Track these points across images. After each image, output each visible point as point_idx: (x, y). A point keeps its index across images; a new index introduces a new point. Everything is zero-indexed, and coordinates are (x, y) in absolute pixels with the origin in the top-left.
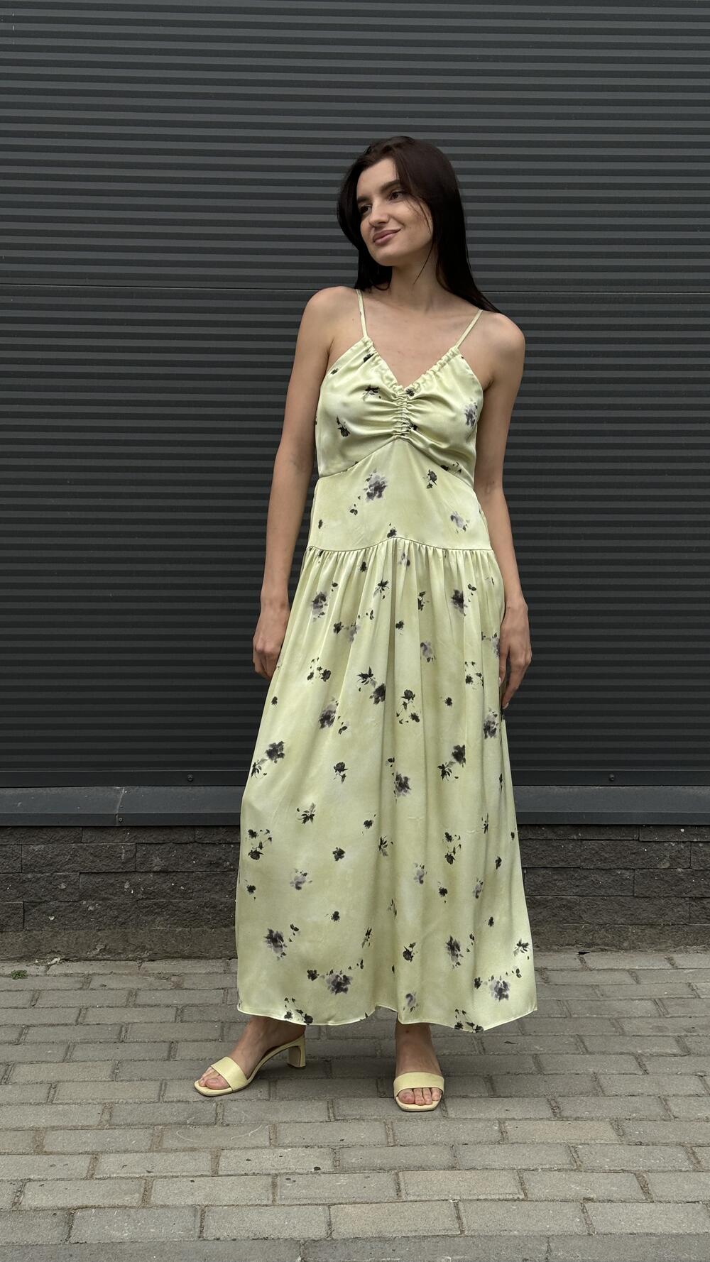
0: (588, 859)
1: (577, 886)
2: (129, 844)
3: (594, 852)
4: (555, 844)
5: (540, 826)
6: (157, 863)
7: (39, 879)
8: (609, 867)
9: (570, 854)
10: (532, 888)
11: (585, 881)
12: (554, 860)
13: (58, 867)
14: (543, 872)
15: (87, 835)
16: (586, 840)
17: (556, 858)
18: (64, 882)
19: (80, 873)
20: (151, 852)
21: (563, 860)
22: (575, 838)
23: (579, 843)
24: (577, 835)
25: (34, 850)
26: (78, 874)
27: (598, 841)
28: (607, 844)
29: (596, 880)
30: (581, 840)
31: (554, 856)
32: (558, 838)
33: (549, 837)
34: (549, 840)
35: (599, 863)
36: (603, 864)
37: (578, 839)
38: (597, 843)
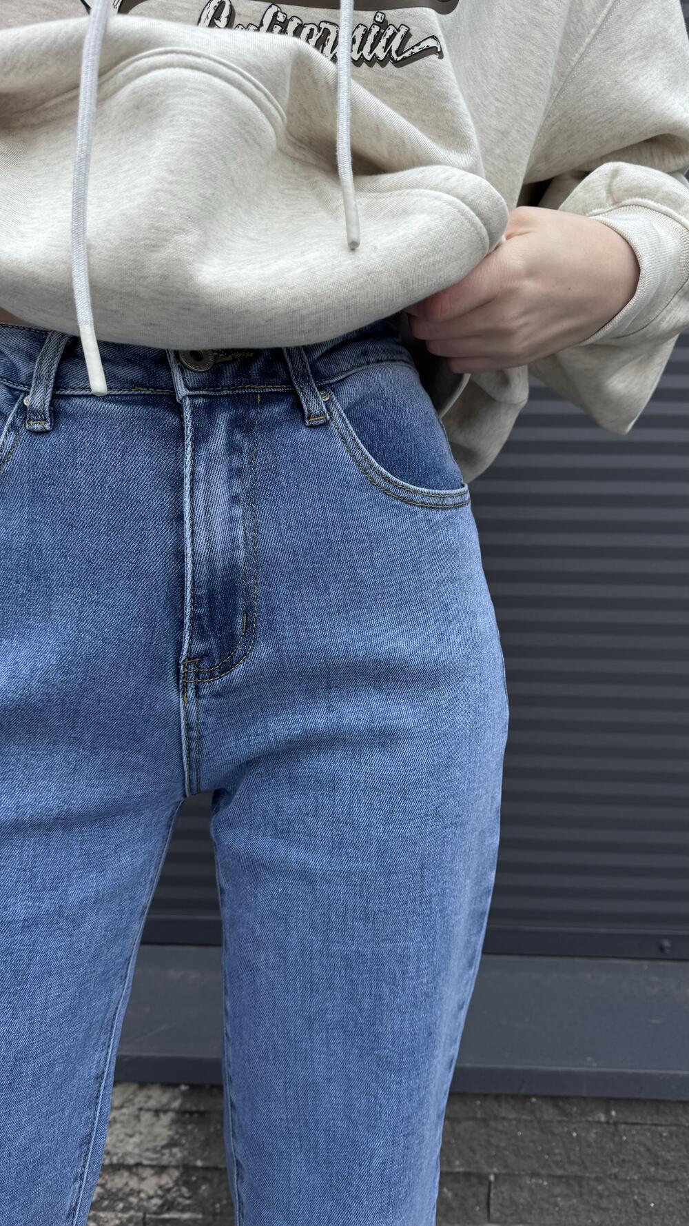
0: (629, 1161)
1: (603, 1209)
4: (557, 1130)
5: (527, 1097)
8: (673, 1178)
9: (590, 1151)
10: (507, 1211)
11: (619, 1201)
12: (557, 1163)
14: (528, 1181)
16: (626, 1123)
17: (559, 1158)
21: (572, 1163)
22: (603, 1118)
23: (611, 1129)
24: (607, 1113)
27: (653, 1128)
28: (671, 1133)
29: (644, 1200)
30: (615, 1124)
31: (555, 1154)
32: (565, 1119)
33: (546, 1117)
34: (547, 1121)
35: (653, 1169)
36: (661, 1171)
37: (607, 1123)
38: (649, 1130)
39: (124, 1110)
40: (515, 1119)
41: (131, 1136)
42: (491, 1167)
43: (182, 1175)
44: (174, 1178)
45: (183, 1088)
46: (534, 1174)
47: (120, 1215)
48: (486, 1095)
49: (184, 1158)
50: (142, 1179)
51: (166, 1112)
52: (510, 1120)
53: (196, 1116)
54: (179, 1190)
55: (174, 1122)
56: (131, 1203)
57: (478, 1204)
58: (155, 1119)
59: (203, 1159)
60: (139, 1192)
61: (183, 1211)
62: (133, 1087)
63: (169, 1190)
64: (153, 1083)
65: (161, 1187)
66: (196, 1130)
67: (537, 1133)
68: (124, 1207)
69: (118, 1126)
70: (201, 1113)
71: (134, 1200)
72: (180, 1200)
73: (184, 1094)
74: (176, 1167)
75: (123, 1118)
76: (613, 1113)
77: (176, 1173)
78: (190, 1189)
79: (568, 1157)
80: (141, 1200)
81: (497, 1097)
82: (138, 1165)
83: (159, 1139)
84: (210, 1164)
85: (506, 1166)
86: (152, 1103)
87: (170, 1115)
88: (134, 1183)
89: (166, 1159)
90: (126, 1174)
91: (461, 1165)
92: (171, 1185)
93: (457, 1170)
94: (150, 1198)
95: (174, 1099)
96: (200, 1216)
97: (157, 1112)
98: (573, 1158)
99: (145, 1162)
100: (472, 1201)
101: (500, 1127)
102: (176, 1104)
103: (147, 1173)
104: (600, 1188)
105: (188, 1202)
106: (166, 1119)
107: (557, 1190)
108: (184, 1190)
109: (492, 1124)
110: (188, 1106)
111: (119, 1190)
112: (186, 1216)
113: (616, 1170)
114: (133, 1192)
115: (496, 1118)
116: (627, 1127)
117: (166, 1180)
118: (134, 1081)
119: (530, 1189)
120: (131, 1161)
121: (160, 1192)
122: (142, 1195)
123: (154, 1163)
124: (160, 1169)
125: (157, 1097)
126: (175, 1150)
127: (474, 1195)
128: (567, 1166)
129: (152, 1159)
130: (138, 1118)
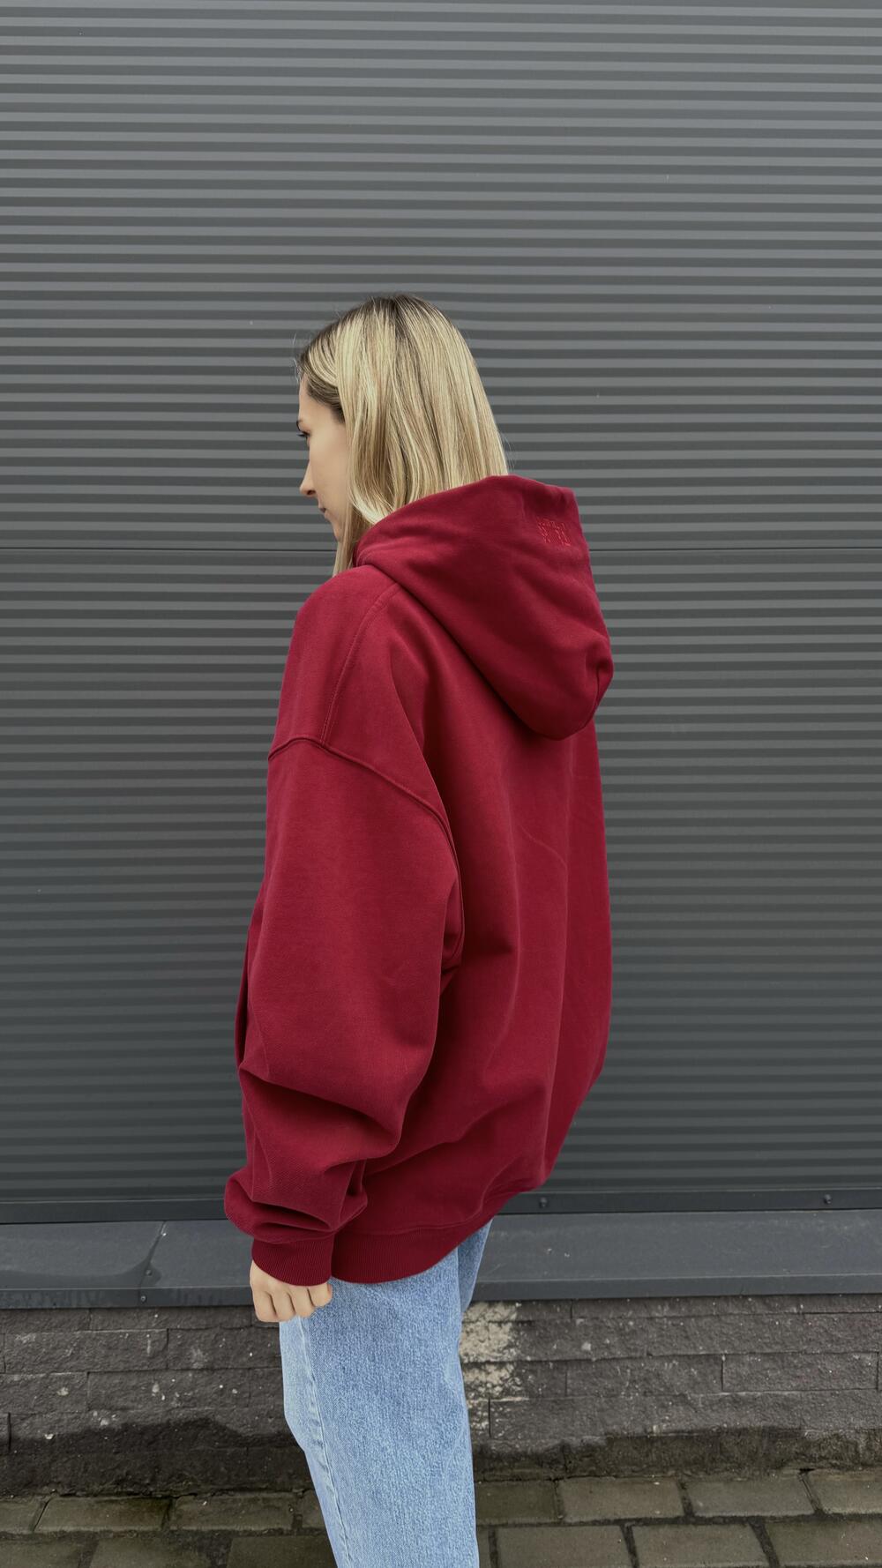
0: (814, 1340)
1: (798, 1377)
2: (157, 1331)
3: (822, 1331)
4: (766, 1321)
5: (746, 1297)
6: (197, 1356)
7: (29, 1382)
8: (843, 1351)
9: (788, 1334)
10: (734, 1382)
11: (809, 1370)
12: (765, 1343)
13: (56, 1365)
14: (748, 1359)
15: (97, 1318)
16: (810, 1313)
17: (767, 1341)
18: (64, 1386)
19: (89, 1373)
20: (189, 1341)
21: (777, 1343)
22: (795, 1311)
23: (801, 1318)
24: (798, 1306)
25: (21, 1342)
26: (85, 1374)
27: (828, 1315)
28: (840, 1319)
29: (825, 1368)
30: (803, 1314)
31: (765, 1338)
32: (771, 1312)
33: (759, 1311)
34: (758, 1315)
35: (829, 1345)
36: (835, 1346)
37: (798, 1313)
38: (826, 1317)
39: (478, 1323)
40: (738, 1314)
41: (482, 1342)
42: (724, 1350)
43: (515, 1368)
44: (510, 1371)
45: (517, 1305)
46: (752, 1353)
47: (472, 1402)
48: (719, 1297)
49: (518, 1355)
50: (488, 1373)
51: (506, 1323)
52: (735, 1315)
53: (525, 1325)
54: (514, 1380)
55: (511, 1330)
56: (480, 1392)
57: (715, 1378)
58: (499, 1328)
59: (530, 1355)
60: (486, 1383)
61: (515, 1396)
62: (486, 1305)
63: (507, 1380)
64: (498, 1302)
65: (501, 1378)
66: (526, 1335)
67: (753, 1324)
68: (475, 1395)
69: (474, 1335)
70: (529, 1322)
71: (482, 1390)
72: (514, 1387)
73: (518, 1309)
74: (511, 1363)
75: (477, 1329)
76: (802, 1306)
77: (511, 1368)
78: (522, 1379)
79: (774, 1339)
80: (488, 1389)
81: (726, 1298)
82: (488, 1362)
83: (502, 1342)
84: (537, 1359)
85: (734, 1348)
86: (498, 1317)
87: (510, 1325)
88: (483, 1377)
89: (506, 1357)
90: (477, 1371)
91: (704, 1349)
92: (508, 1376)
93: (701, 1353)
94: (494, 1386)
95: (511, 1313)
96: (527, 1399)
97: (500, 1323)
98: (777, 1340)
99: (492, 1360)
100: (711, 1377)
101: (728, 1321)
102: (514, 1317)
103: (491, 1368)
104: (795, 1361)
105: (519, 1389)
106: (507, 1327)
107: (767, 1365)
108: (517, 1379)
109: (723, 1318)
110: (521, 1317)
111: (472, 1383)
112: (518, 1399)
113: (805, 1347)
114: (482, 1384)
115: (727, 1315)
116: (812, 1316)
117: (504, 1373)
118: (486, 1302)
119: (750, 1365)
120: (483, 1359)
121: (501, 1382)
122: (489, 1385)
123: (498, 1360)
124: (501, 1365)
125: (501, 1311)
126: (512, 1350)
127: (712, 1372)
128: (773, 1346)
129: (496, 1358)
130: (487, 1328)
